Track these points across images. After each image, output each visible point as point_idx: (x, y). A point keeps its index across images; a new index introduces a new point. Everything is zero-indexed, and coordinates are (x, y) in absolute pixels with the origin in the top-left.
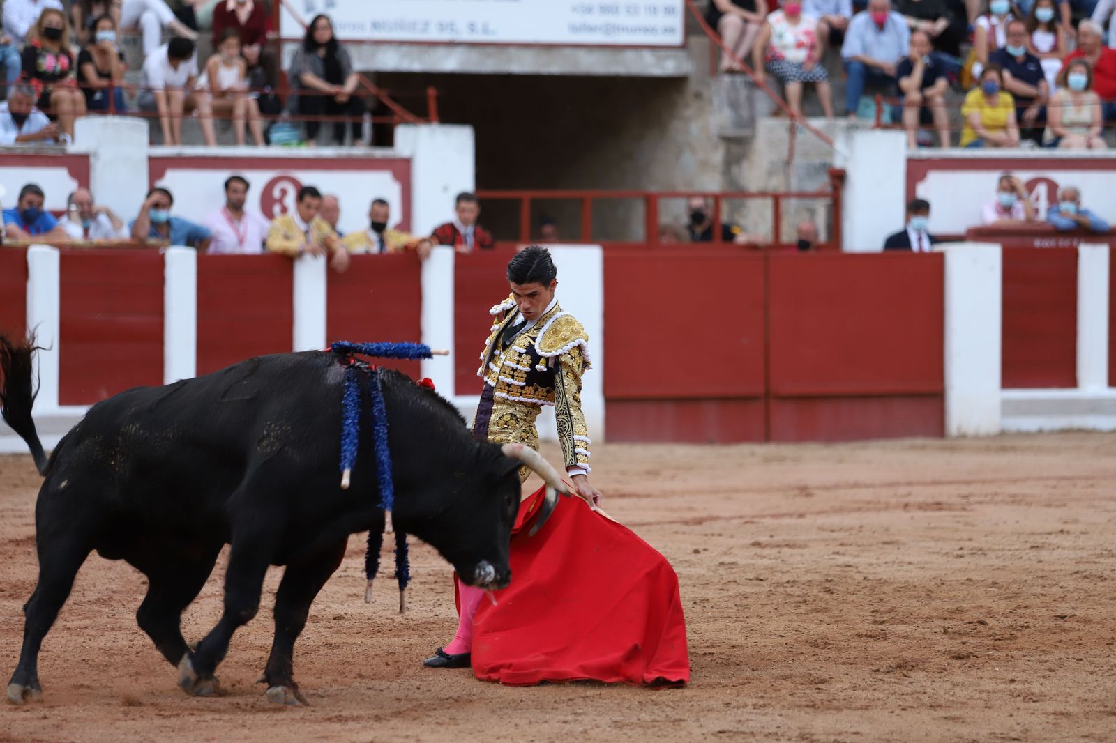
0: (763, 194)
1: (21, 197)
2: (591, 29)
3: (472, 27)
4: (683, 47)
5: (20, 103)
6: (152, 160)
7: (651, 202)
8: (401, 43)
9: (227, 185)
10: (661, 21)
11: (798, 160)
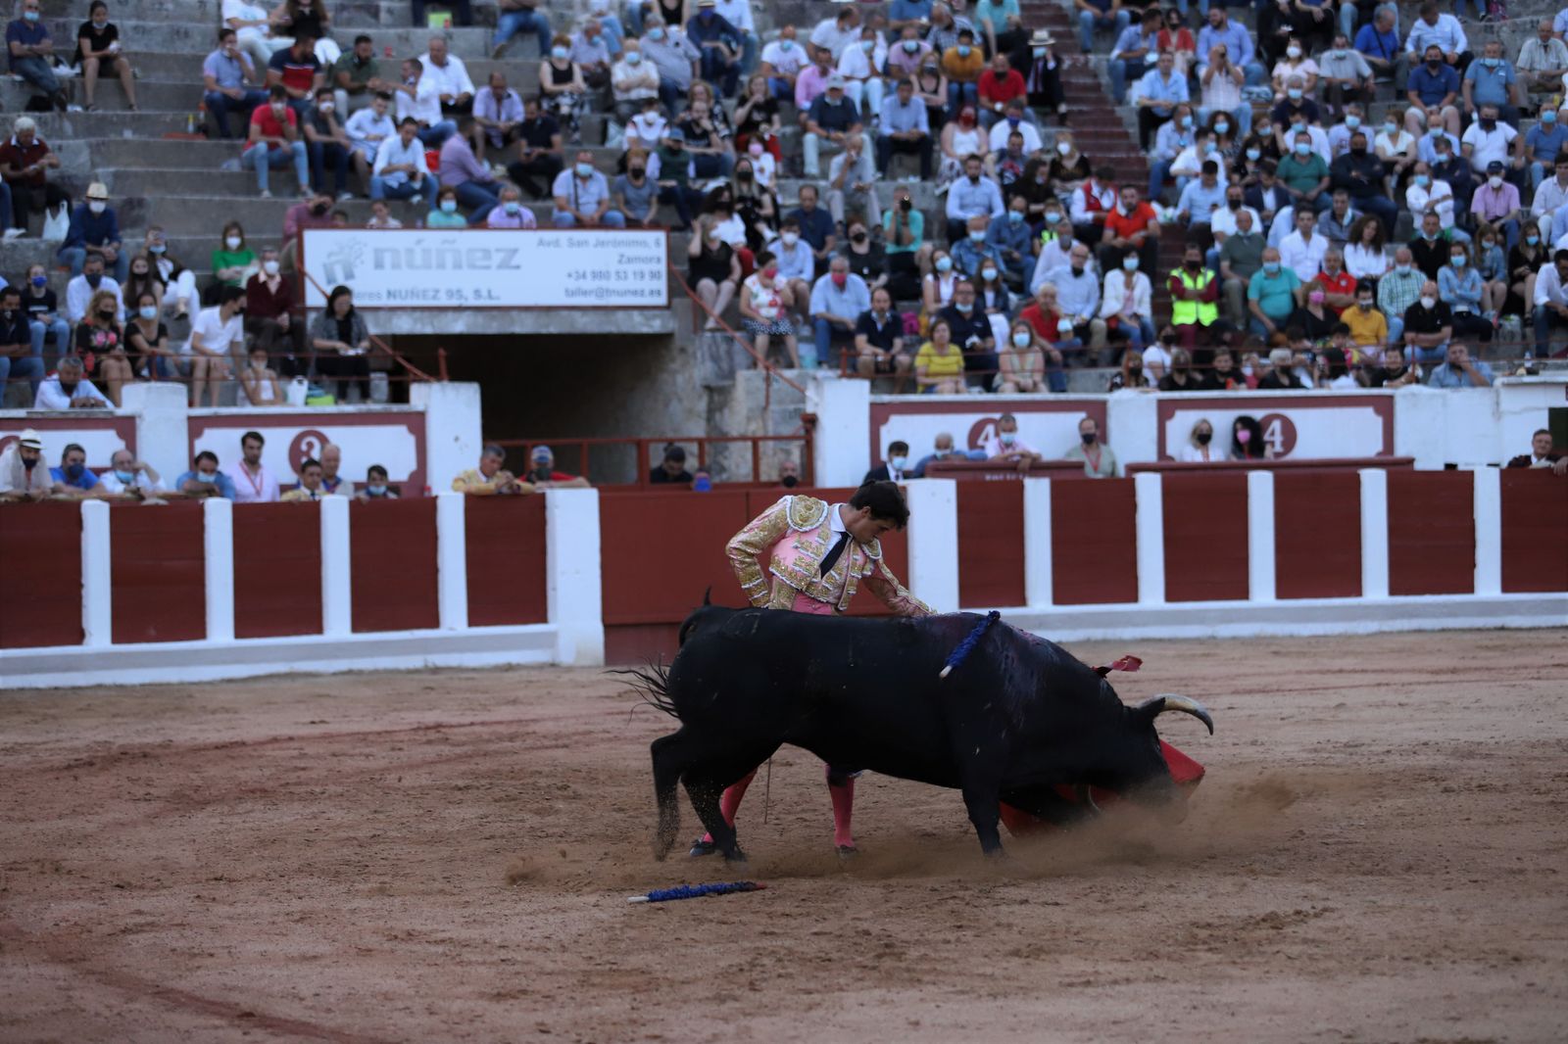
0: (743, 438)
1: (65, 456)
2: (585, 293)
3: (477, 293)
4: (668, 307)
5: (68, 373)
6: (190, 419)
7: (642, 446)
8: (414, 309)
9: (244, 440)
10: (648, 284)
11: (773, 407)
